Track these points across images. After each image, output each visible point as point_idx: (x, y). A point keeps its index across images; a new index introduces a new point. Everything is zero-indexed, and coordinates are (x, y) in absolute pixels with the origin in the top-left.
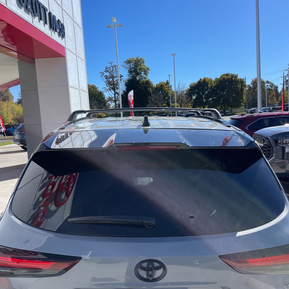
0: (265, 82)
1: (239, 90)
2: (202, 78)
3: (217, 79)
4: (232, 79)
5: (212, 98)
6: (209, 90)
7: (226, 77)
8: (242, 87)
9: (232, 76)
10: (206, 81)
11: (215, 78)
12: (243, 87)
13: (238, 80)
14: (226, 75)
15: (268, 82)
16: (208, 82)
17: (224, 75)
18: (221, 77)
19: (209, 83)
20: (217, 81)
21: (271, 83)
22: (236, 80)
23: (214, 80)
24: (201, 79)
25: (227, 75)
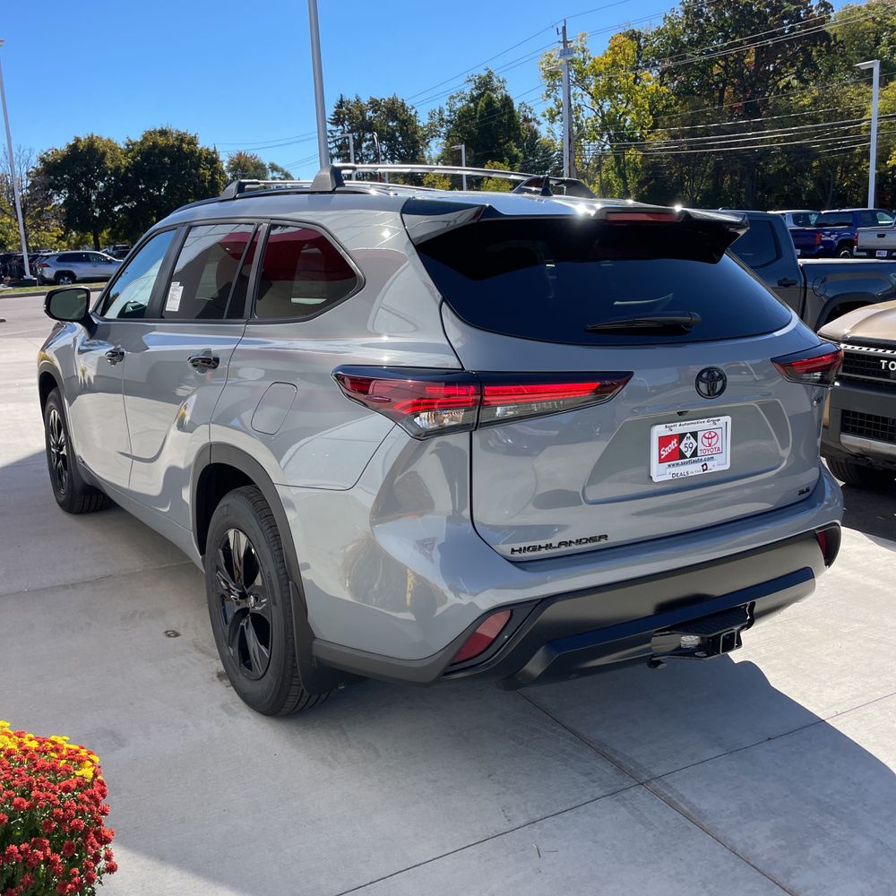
0: (267, 167)
1: (206, 184)
2: (83, 136)
3: (134, 144)
4: (180, 148)
5: (121, 203)
6: (110, 179)
7: (161, 141)
8: (212, 175)
9: (181, 139)
10: (97, 150)
11: (127, 141)
12: (217, 177)
13: (201, 154)
14: (159, 132)
15: (274, 168)
16: (104, 154)
17: (155, 132)
18: (145, 138)
19: (109, 155)
20: (133, 149)
21: (282, 171)
22: (193, 152)
23: (123, 146)
24: (78, 140)
25: (163, 133)
